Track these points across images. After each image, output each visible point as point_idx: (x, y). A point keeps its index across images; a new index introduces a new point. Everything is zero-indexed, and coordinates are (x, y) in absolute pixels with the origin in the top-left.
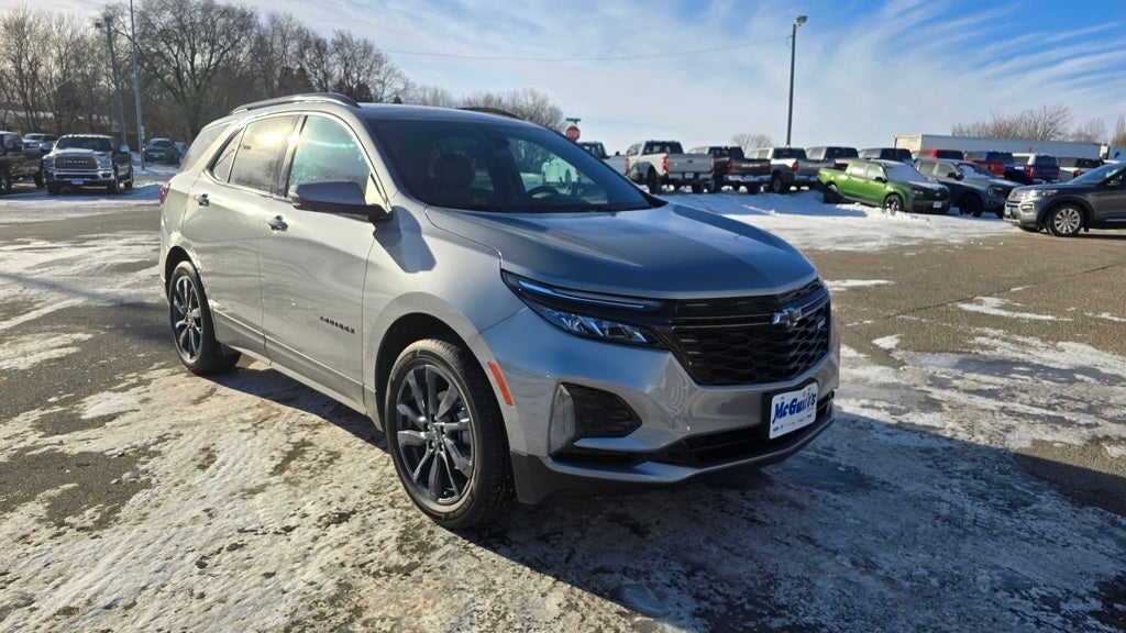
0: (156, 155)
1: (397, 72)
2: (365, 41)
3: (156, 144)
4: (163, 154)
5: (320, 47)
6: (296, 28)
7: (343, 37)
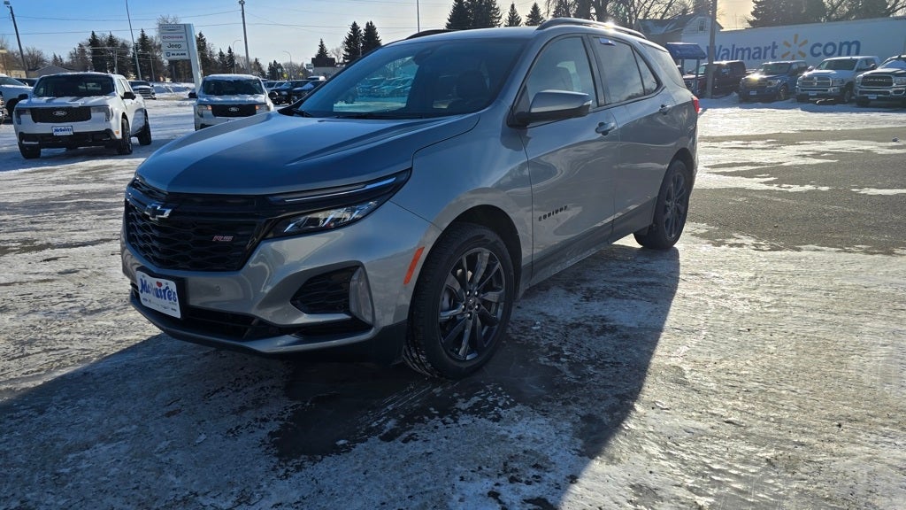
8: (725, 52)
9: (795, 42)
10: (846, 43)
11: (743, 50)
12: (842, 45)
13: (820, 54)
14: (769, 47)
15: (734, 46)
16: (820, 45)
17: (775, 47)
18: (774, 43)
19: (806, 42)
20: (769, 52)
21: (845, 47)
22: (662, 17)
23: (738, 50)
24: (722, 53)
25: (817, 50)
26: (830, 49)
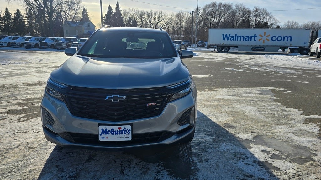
0: (200, 45)
1: (273, 18)
2: (263, 9)
3: (200, 42)
4: (201, 45)
5: (249, 12)
6: (243, 8)
7: (257, 8)
8: (232, 37)
9: (265, 35)
10: (286, 37)
11: (241, 37)
12: (284, 37)
13: (275, 40)
14: (253, 36)
15: (236, 35)
16: (275, 37)
17: (255, 36)
18: (255, 35)
19: (269, 35)
20: (253, 38)
21: (286, 38)
22: (72, 20)
23: (238, 37)
24: (230, 37)
25: (274, 39)
26: (279, 39)
